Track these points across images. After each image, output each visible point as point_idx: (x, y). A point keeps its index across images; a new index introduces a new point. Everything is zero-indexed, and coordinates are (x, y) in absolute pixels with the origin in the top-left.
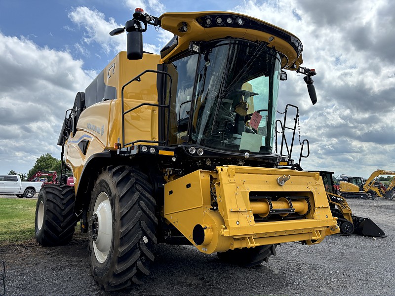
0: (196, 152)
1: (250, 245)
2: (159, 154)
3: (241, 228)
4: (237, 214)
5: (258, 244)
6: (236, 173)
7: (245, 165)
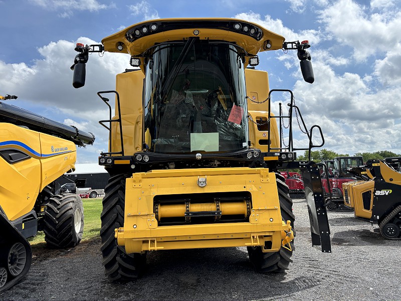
0: (142, 159)
1: (150, 248)
2: (115, 163)
3: (138, 231)
4: (135, 218)
5: (162, 248)
6: (143, 178)
7: (176, 168)
